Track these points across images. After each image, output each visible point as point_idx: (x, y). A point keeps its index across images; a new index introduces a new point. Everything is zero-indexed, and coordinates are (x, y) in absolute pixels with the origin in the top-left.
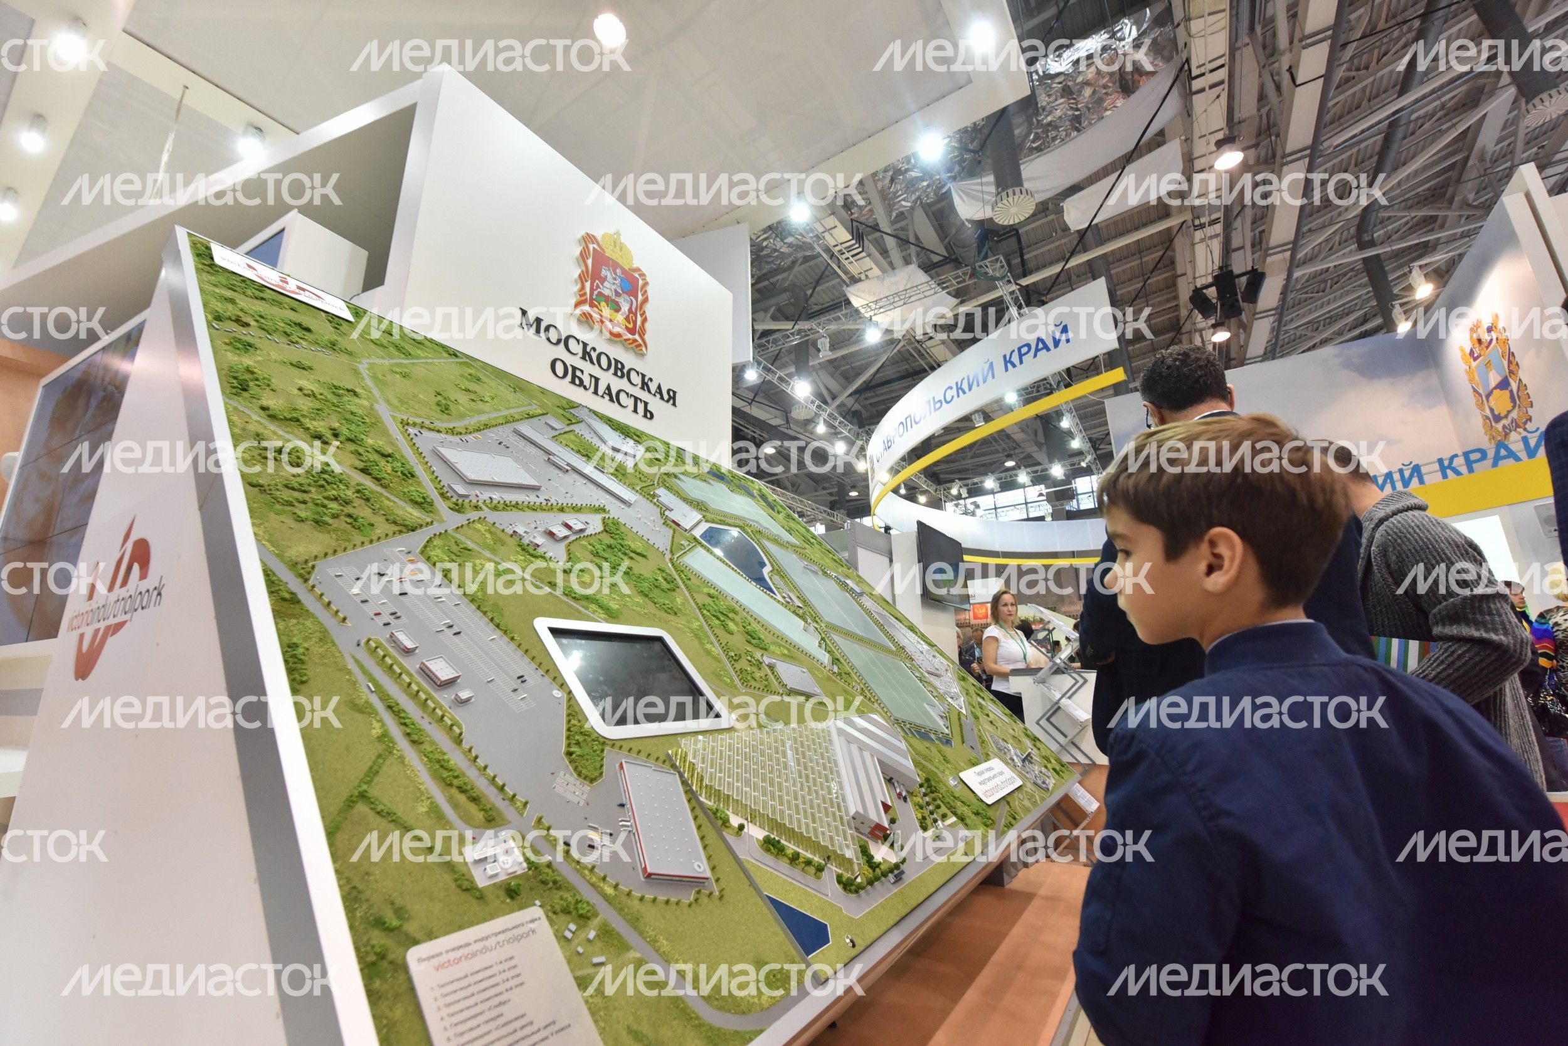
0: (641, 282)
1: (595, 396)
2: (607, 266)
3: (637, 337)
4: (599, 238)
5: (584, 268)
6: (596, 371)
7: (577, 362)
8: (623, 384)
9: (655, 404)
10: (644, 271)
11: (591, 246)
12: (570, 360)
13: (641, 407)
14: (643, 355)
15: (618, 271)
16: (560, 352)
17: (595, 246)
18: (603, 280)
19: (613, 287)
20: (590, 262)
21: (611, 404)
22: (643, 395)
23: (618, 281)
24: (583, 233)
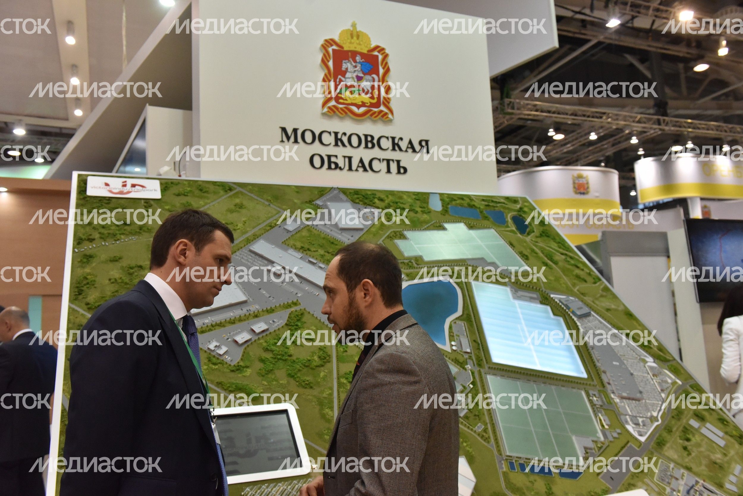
0: (380, 57)
1: (350, 173)
2: (347, 58)
3: (382, 108)
4: (337, 39)
5: (326, 71)
6: (348, 151)
7: (332, 150)
8: (376, 152)
9: (407, 158)
10: (382, 45)
11: (330, 50)
12: (324, 151)
13: (394, 167)
14: (391, 121)
15: (358, 58)
16: (317, 148)
17: (335, 47)
18: (344, 74)
19: (354, 75)
20: (331, 64)
21: (365, 174)
22: (396, 155)
23: (359, 66)
24: (322, 42)
